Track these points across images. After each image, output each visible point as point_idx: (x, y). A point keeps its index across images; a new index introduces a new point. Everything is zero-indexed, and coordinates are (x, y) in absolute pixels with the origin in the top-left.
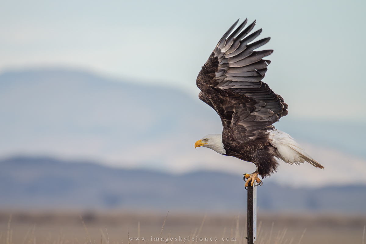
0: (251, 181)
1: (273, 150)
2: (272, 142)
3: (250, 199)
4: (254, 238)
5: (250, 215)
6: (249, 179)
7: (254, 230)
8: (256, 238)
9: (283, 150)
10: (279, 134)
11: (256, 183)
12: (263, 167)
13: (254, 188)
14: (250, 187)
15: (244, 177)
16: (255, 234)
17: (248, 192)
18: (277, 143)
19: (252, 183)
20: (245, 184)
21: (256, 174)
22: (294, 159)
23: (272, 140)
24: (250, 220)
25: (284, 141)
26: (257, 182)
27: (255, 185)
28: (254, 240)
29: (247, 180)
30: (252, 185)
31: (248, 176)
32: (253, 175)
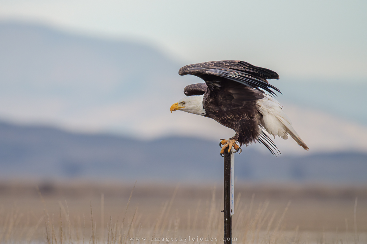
0: (228, 148)
1: (259, 117)
2: (260, 108)
3: (227, 167)
4: (232, 212)
5: (227, 186)
6: (226, 145)
7: (232, 202)
8: (233, 211)
9: (269, 119)
10: (269, 101)
11: (234, 150)
12: (243, 134)
13: (231, 155)
14: (227, 154)
15: (221, 144)
16: (232, 207)
17: (225, 160)
18: (265, 109)
19: (229, 149)
20: (221, 150)
21: (234, 141)
22: (278, 132)
23: (260, 106)
24: (228, 191)
25: (272, 110)
26: (234, 148)
27: (233, 152)
28: (232, 214)
29: (224, 147)
30: (229, 152)
31: (225, 142)
32: (231, 141)
